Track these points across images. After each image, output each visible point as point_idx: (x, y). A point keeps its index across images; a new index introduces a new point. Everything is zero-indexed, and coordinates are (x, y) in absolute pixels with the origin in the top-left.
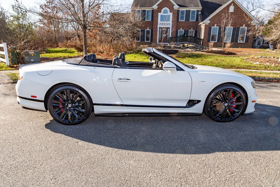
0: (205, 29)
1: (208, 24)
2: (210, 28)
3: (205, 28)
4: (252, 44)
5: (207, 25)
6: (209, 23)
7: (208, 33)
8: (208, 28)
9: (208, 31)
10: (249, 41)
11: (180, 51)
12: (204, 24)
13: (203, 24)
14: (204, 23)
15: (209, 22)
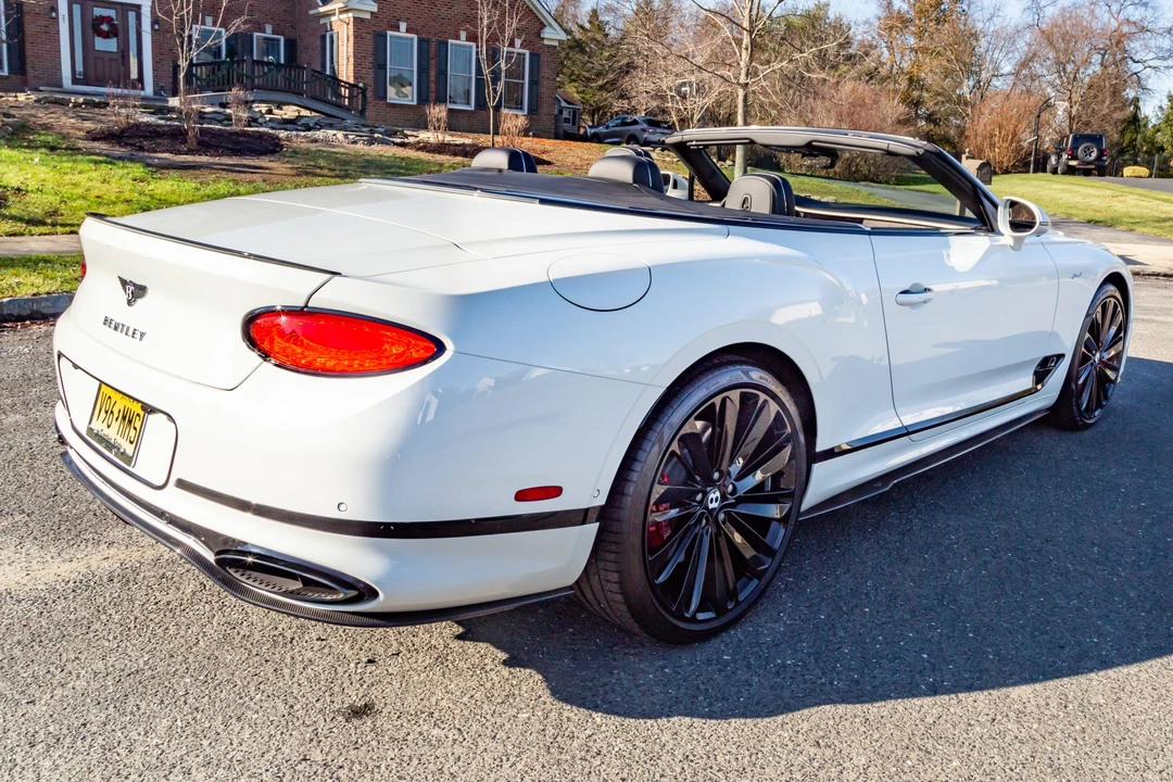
0: (355, 37)
1: (368, 16)
2: (380, 38)
3: (358, 37)
4: (553, 121)
5: (362, 20)
6: (372, 13)
7: (371, 59)
8: (370, 37)
9: (370, 48)
10: (543, 110)
11: (288, 139)
12: (350, 15)
13: (341, 13)
14: (347, 11)
15: (375, 9)
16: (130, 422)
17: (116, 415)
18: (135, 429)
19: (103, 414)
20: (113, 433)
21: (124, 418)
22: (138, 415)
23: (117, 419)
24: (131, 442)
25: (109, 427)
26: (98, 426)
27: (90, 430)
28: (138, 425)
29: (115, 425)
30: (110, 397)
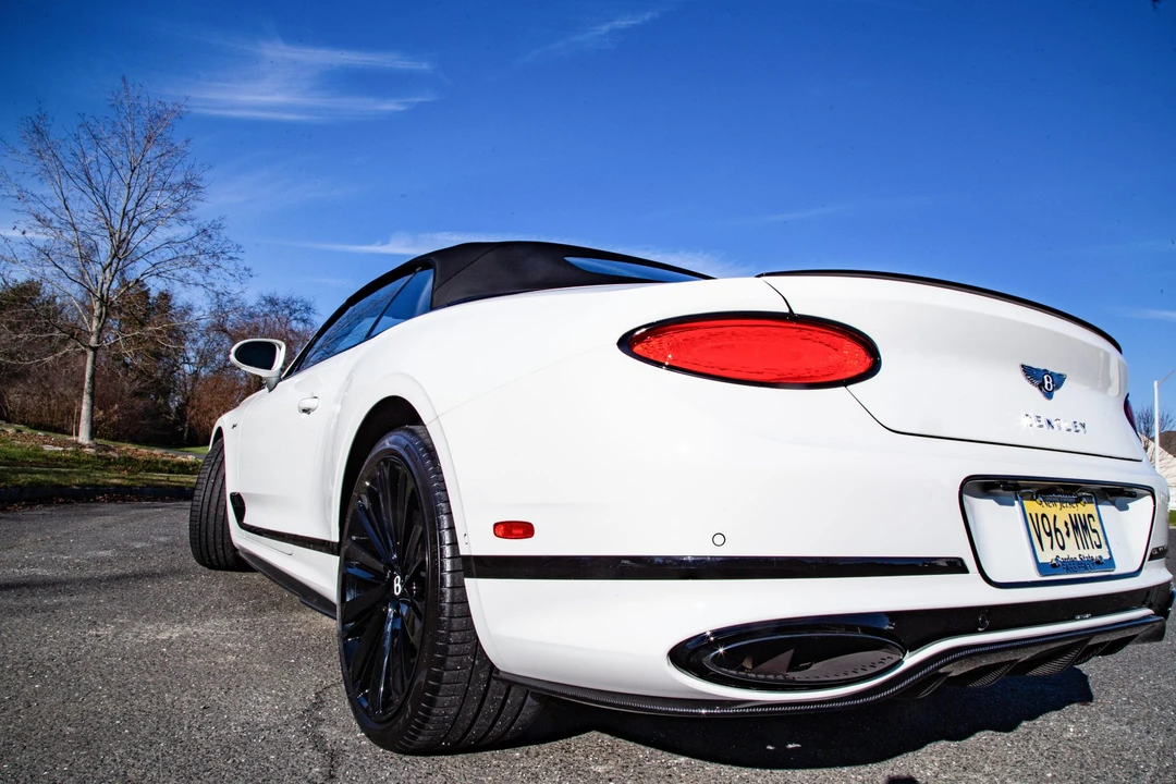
16: (1085, 528)
17: (1064, 530)
18: (1094, 531)
19: (1046, 540)
20: (1073, 551)
21: (1075, 528)
22: (1090, 516)
23: (1068, 534)
24: (1099, 547)
25: (1063, 548)
26: (1047, 556)
27: (1042, 568)
28: (1095, 525)
29: (1070, 542)
30: (1044, 516)
